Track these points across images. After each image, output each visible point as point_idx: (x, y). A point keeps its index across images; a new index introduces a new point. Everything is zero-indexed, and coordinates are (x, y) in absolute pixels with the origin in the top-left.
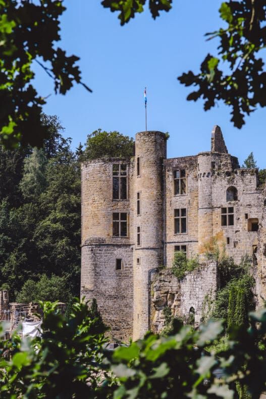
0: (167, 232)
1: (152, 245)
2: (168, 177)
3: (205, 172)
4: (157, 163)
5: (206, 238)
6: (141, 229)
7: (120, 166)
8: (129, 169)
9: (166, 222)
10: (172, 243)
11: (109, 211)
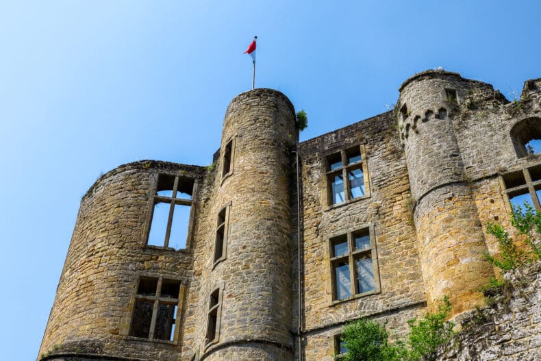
0: (307, 304)
1: (255, 332)
2: (309, 173)
3: (430, 107)
4: (279, 146)
5: (464, 261)
6: (224, 294)
7: (177, 179)
8: (200, 188)
9: (303, 278)
10: (326, 328)
11: (130, 272)
